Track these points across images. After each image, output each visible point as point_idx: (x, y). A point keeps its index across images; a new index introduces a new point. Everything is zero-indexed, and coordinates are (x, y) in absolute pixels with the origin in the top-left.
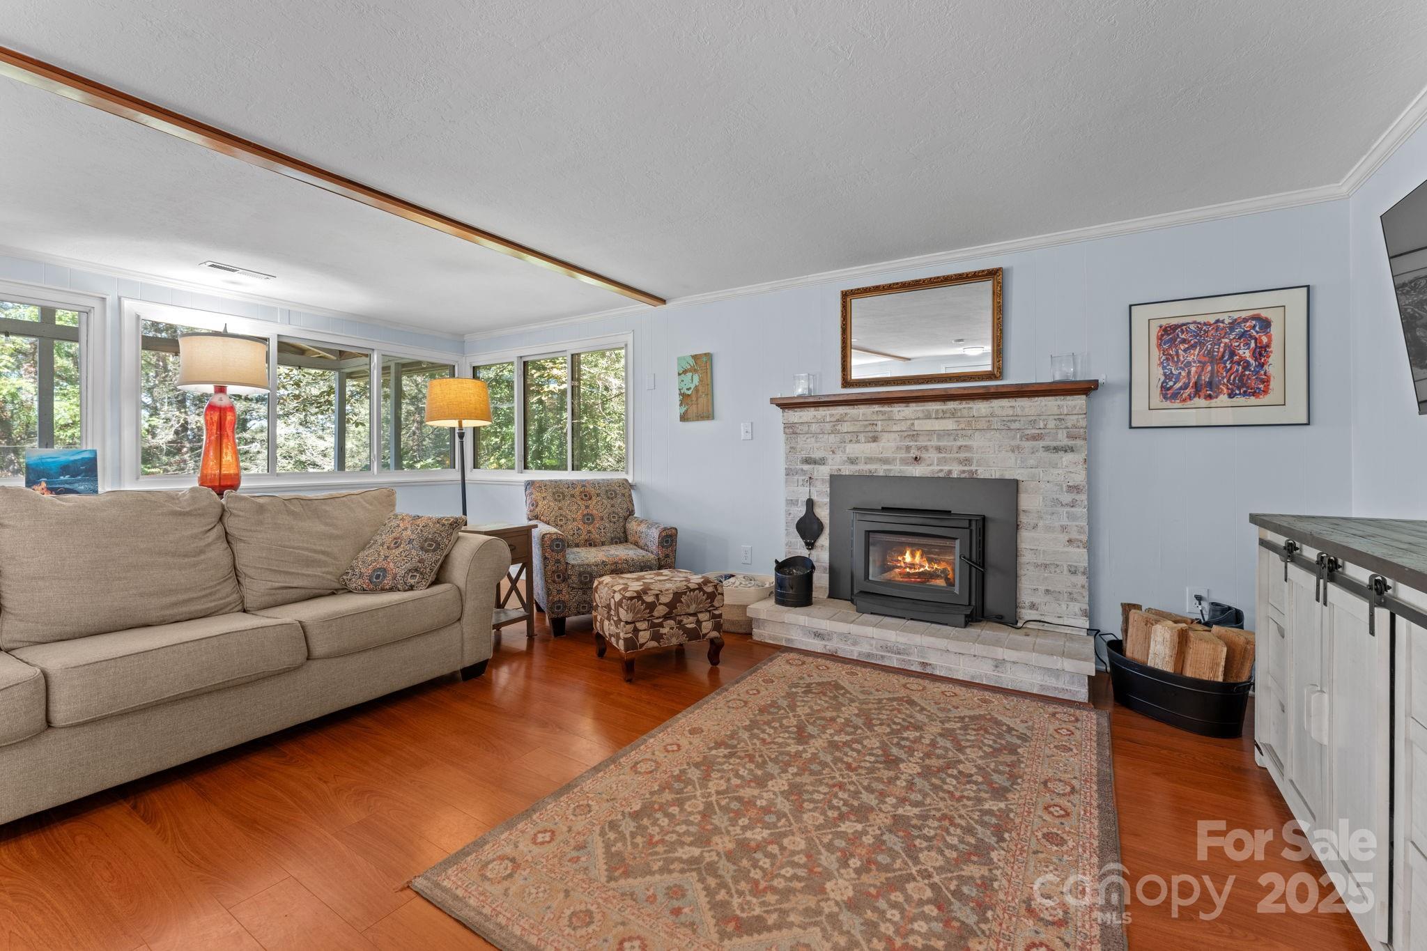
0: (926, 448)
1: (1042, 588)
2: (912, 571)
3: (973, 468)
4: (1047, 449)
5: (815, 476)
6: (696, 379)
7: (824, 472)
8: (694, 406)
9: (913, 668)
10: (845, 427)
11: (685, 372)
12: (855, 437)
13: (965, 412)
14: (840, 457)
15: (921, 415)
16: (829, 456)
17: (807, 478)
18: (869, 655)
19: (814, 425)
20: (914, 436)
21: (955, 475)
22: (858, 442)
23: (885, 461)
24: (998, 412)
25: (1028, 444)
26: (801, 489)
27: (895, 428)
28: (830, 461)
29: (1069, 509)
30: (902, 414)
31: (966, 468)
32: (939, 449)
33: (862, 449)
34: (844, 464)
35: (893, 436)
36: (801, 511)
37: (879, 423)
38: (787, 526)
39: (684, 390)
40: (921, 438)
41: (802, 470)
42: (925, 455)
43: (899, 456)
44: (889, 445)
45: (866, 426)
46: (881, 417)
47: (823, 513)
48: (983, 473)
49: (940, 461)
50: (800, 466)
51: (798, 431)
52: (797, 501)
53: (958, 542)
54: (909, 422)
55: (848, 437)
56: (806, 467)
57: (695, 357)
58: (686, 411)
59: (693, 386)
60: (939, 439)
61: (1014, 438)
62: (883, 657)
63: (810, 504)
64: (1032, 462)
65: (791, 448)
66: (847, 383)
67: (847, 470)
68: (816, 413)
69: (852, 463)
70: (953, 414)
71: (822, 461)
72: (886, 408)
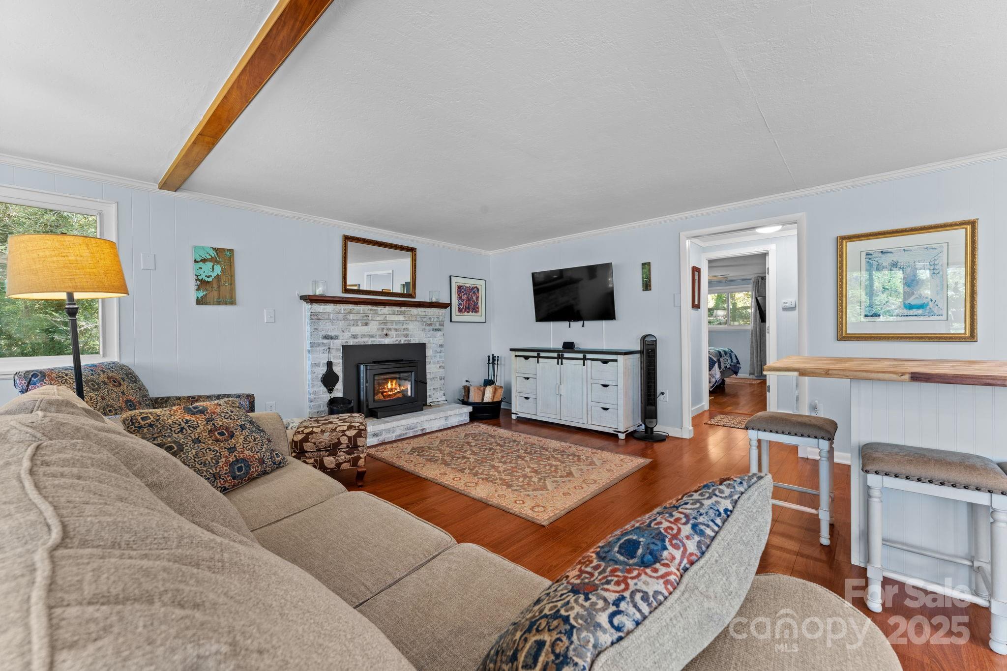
0: (390, 329)
1: (432, 388)
2: (392, 393)
3: (409, 339)
4: (433, 330)
5: (332, 346)
6: (218, 270)
7: (337, 344)
8: (215, 293)
9: (418, 433)
10: (351, 317)
11: (204, 261)
12: (355, 323)
13: (409, 313)
14: (347, 335)
15: (391, 312)
16: (341, 334)
17: (327, 348)
18: (400, 435)
19: (332, 314)
20: (385, 323)
21: (402, 342)
22: (357, 325)
23: (372, 336)
24: (420, 313)
25: (428, 328)
26: (322, 356)
27: (378, 318)
28: (341, 337)
29: (439, 354)
30: (383, 311)
31: (406, 339)
32: (396, 330)
33: (359, 330)
34: (349, 339)
35: (375, 322)
36: (323, 370)
37: (370, 315)
38: (313, 381)
39: (203, 277)
40: (389, 324)
41: (323, 343)
42: (390, 333)
43: (378, 333)
44: (373, 328)
45: (363, 317)
46: (372, 312)
47: (338, 369)
48: (413, 342)
49: (397, 336)
50: (321, 341)
51: (321, 318)
52: (319, 364)
53: (413, 373)
54: (384, 316)
55: (352, 323)
56: (326, 341)
57: (216, 250)
58: (206, 295)
59: (214, 275)
60: (396, 325)
61: (423, 325)
62: (406, 433)
63: (330, 364)
64: (429, 335)
65: (315, 329)
66: (347, 291)
67: (351, 342)
68: (335, 307)
69: (354, 338)
70: (404, 313)
71: (336, 337)
72: (375, 308)
